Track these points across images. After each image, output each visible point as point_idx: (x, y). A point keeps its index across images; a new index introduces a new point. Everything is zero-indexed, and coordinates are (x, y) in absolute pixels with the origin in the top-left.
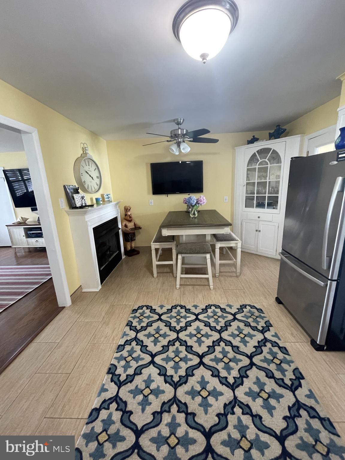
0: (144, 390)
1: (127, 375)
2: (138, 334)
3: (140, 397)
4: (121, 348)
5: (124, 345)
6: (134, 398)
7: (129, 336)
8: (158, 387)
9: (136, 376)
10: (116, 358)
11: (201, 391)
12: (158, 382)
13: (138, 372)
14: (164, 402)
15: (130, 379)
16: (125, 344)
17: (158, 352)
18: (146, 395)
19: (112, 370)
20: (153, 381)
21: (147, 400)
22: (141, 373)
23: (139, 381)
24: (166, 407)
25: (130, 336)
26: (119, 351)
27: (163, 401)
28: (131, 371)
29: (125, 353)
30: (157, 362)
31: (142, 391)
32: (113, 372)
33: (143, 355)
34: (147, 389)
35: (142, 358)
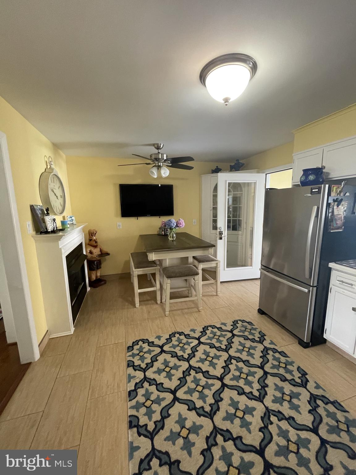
0: (181, 431)
1: (155, 422)
2: (146, 373)
3: (180, 441)
4: (132, 394)
5: (135, 390)
6: (174, 444)
7: (136, 377)
8: (194, 423)
9: (165, 420)
10: (132, 407)
11: (236, 412)
12: (192, 418)
13: (165, 415)
14: (207, 436)
15: (160, 425)
16: (137, 388)
17: (177, 386)
18: (185, 436)
19: (133, 423)
20: (186, 419)
21: (189, 441)
22: (169, 415)
23: (171, 424)
24: (211, 442)
25: (138, 378)
26: (132, 398)
27: (205, 436)
28: (157, 417)
29: (140, 398)
30: (180, 398)
31: (179, 434)
32: (136, 424)
33: (162, 395)
34: (184, 429)
35: (162, 398)
